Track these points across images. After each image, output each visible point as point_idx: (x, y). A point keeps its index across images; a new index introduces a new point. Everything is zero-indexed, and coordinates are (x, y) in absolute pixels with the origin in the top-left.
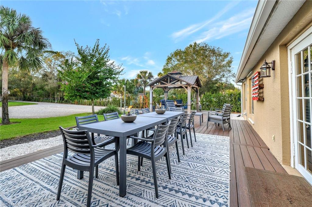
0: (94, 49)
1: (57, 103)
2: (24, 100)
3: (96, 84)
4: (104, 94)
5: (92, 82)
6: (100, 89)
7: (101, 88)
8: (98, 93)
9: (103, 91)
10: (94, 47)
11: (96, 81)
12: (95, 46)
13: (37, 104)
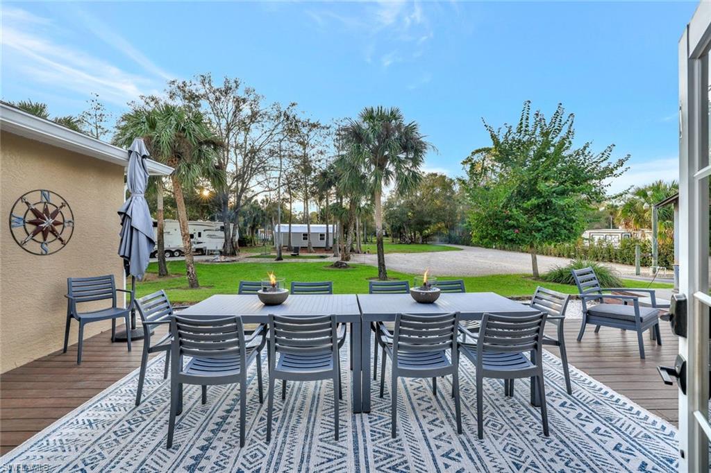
0: (522, 127)
1: (495, 248)
2: (449, 243)
3: (538, 206)
4: (558, 232)
5: (525, 205)
6: (547, 219)
7: (548, 217)
8: (541, 229)
9: (555, 224)
10: (521, 124)
11: (534, 201)
12: (522, 119)
13: (462, 249)
